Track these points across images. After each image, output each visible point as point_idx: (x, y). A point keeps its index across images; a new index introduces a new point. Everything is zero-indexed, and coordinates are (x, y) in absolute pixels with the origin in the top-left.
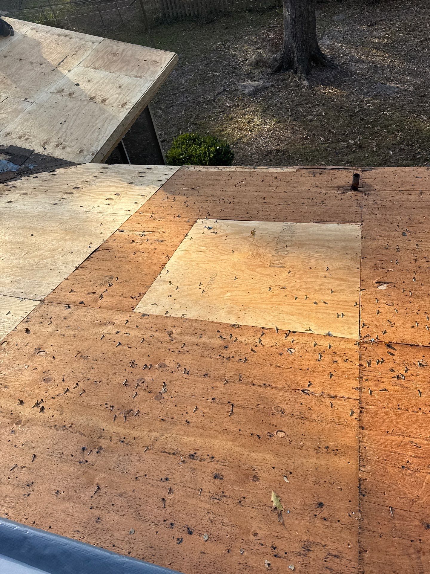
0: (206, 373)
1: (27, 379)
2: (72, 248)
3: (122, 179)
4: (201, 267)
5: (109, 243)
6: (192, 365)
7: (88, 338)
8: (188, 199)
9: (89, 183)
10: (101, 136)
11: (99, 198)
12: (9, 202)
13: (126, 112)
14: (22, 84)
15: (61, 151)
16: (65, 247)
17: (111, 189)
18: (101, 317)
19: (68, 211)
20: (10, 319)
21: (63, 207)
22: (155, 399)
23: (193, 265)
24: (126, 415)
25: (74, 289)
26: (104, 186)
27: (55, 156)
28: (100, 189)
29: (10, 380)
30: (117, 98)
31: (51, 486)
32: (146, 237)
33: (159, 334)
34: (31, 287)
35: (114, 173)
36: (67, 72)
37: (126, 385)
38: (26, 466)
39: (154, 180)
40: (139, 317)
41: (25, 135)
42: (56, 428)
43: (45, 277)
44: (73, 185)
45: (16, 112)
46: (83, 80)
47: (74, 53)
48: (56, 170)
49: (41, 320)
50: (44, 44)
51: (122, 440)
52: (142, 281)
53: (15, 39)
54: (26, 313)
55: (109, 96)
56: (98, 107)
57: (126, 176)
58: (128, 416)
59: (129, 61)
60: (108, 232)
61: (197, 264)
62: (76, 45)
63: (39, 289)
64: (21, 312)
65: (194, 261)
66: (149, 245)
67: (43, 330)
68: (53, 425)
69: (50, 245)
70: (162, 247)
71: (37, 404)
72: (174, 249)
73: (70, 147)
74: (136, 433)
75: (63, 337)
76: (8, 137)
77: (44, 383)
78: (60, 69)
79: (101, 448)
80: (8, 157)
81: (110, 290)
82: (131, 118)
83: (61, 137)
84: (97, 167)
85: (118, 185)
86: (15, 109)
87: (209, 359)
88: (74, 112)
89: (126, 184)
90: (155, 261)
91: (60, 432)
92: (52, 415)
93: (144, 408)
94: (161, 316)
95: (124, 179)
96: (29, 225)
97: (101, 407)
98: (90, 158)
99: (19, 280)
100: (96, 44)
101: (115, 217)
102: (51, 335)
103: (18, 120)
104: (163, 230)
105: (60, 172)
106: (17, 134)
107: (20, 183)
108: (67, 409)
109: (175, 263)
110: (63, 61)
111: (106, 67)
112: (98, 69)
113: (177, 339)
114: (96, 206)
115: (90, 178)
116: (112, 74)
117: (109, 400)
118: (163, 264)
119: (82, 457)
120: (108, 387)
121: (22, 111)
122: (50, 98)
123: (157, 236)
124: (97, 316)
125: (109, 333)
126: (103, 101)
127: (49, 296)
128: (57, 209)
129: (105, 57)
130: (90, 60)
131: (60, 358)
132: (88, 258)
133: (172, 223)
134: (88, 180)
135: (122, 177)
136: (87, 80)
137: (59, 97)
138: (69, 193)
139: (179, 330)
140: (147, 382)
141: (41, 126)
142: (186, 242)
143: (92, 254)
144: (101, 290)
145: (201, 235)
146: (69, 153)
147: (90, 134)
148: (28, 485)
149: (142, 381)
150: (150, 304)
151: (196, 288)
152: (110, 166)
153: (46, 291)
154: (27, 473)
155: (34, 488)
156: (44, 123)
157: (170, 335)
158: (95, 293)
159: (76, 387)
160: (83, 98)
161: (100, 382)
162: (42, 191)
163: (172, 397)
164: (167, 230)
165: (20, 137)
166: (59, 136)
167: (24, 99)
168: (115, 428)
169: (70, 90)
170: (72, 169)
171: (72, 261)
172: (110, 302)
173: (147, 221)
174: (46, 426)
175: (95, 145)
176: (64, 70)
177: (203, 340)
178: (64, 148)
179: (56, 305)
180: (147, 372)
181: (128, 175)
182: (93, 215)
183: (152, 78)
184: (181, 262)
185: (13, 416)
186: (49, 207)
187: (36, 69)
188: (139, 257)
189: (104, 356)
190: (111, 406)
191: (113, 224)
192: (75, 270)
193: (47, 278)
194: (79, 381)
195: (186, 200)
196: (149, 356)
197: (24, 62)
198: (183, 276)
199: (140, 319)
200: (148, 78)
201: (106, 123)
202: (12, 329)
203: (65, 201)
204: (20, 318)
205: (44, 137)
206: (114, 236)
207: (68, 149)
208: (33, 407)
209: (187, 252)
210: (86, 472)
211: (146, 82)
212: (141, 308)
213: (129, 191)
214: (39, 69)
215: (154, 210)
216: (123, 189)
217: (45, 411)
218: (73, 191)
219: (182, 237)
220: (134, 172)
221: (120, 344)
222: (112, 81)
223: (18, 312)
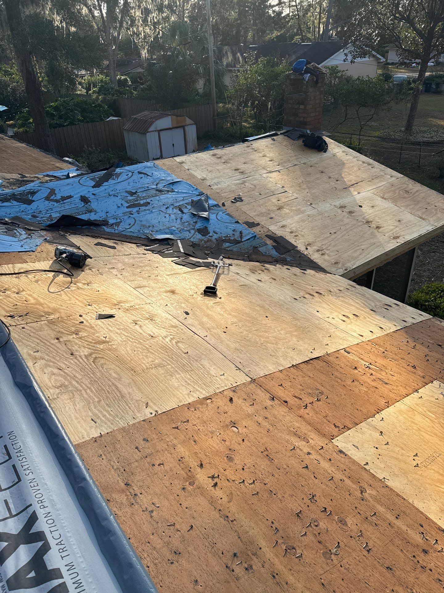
0: (391, 567)
1: (215, 445)
2: (295, 345)
3: (366, 303)
4: (422, 436)
5: (331, 358)
6: (376, 545)
7: (279, 440)
8: (430, 353)
9: (332, 294)
10: (361, 256)
11: (336, 311)
12: (259, 280)
13: (395, 245)
14: (314, 191)
15: (319, 256)
16: (289, 341)
17: (351, 308)
18: (298, 428)
19: (304, 310)
20: (222, 380)
21: (301, 304)
22: (323, 554)
23: (414, 428)
24: (287, 549)
25: (283, 385)
26: (346, 302)
27: (312, 258)
28: (341, 303)
29: (200, 437)
30: (392, 230)
31: (193, 570)
32: (371, 371)
33: (351, 483)
34: (249, 362)
35: (360, 294)
36: (356, 193)
37: (298, 516)
38: (181, 531)
39: (399, 318)
40: (336, 450)
41: (296, 232)
42: (220, 513)
43: (263, 359)
44: (317, 289)
45: (299, 212)
46: (368, 204)
47: (370, 180)
48: (308, 270)
49: (245, 397)
50: (347, 166)
51: (274, 574)
52: (351, 414)
53: (325, 155)
54: (236, 383)
55: (385, 225)
56: (371, 231)
57: (371, 302)
58: (288, 552)
59: (419, 202)
60: (333, 346)
61: (419, 430)
62: (375, 175)
63: (254, 367)
64: (233, 380)
65: (417, 425)
66: (371, 380)
67: (244, 408)
68: (218, 508)
69: (278, 333)
70: (384, 389)
71: (213, 477)
72: (398, 399)
73: (329, 256)
74: (291, 578)
75: (258, 425)
76: (282, 229)
77: (226, 460)
78: (352, 189)
79: (251, 567)
80: (274, 244)
81: (316, 404)
82: (397, 252)
83: (325, 244)
84: (345, 282)
85: (359, 307)
86: (299, 209)
87: (399, 552)
88: (347, 228)
89: (368, 310)
90: (371, 400)
91: (221, 519)
92: (221, 497)
93: (309, 556)
94: (359, 465)
95: (367, 304)
96: (267, 307)
97: (266, 522)
98: (341, 271)
99: (242, 351)
100: (393, 179)
101: (346, 335)
102: (249, 416)
103: (296, 218)
104: (391, 373)
105: (310, 273)
106: (290, 229)
107: (274, 268)
108: (236, 501)
109: (393, 414)
110: (357, 183)
111: (394, 200)
112: (385, 199)
113: (369, 501)
114: (331, 317)
115: (335, 289)
116: (396, 208)
117: (277, 521)
118: (379, 409)
119: (230, 562)
120: (280, 505)
121: (303, 212)
122: (331, 210)
123: (383, 375)
124: (295, 423)
125: (301, 450)
126: (378, 227)
127: (261, 378)
128: (296, 304)
129: (397, 191)
130: (382, 189)
131: (248, 444)
132: (306, 361)
133: (404, 370)
134: (332, 290)
135: (366, 301)
136: (371, 205)
137: (339, 211)
138: (311, 295)
139: (374, 493)
140: (320, 529)
141: (312, 230)
142: (413, 398)
143: (311, 360)
144: (308, 400)
145: (433, 399)
146: (325, 260)
147: (351, 251)
148: (175, 553)
149: (316, 524)
150: (351, 444)
151: (409, 456)
152: (358, 286)
153: (259, 372)
154: (180, 539)
155: (179, 560)
156: (316, 228)
157: (362, 493)
158: (301, 399)
159: (251, 484)
160: (360, 219)
161: (275, 494)
162: (289, 283)
163: (341, 566)
164: (396, 375)
165: (291, 232)
166: (324, 243)
167: (309, 204)
168: (272, 555)
169: (352, 209)
170: (321, 275)
171: (291, 357)
172: (312, 416)
173: (377, 355)
174: (213, 504)
175: (352, 263)
176: (354, 191)
177: (398, 523)
178: (323, 254)
179: (263, 390)
180: (324, 517)
181: (373, 301)
182: (326, 324)
183: (436, 224)
184: (401, 418)
185: (189, 474)
186: (289, 300)
187: (331, 183)
188: (356, 387)
189: (288, 469)
190: (276, 528)
191: (341, 341)
192: (291, 367)
193: (264, 361)
194: (256, 480)
195: (428, 353)
196: (331, 500)
197: (324, 174)
198: (398, 434)
199: (335, 454)
200: (432, 222)
201: (372, 248)
202: (220, 390)
203: (305, 300)
204: (230, 384)
205: (310, 239)
206: (338, 354)
207: (326, 257)
208: (208, 477)
209: (411, 410)
210: (229, 582)
211: (427, 225)
212: (340, 442)
213: (369, 318)
214: (333, 184)
215: (388, 348)
216: (363, 312)
217: (216, 488)
218: (315, 294)
219: (411, 390)
220: (380, 301)
221: (307, 467)
222: (394, 213)
223: (230, 378)
